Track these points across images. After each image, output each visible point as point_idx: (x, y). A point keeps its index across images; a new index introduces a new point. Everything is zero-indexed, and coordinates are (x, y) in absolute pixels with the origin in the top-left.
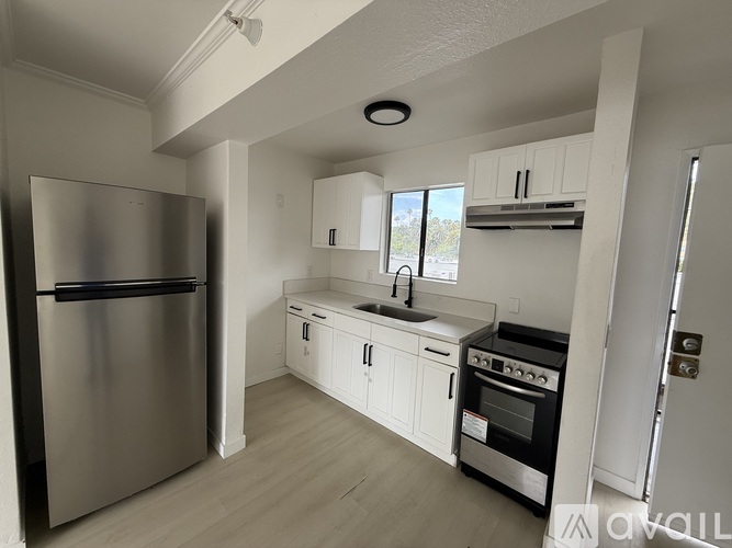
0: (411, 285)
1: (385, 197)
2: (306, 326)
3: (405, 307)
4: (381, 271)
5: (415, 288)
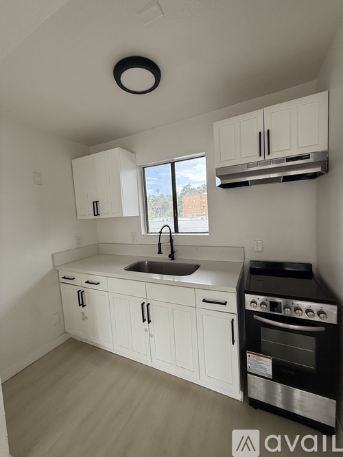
0: (171, 241)
1: (139, 170)
2: (81, 294)
3: (169, 261)
4: (143, 232)
5: (175, 243)
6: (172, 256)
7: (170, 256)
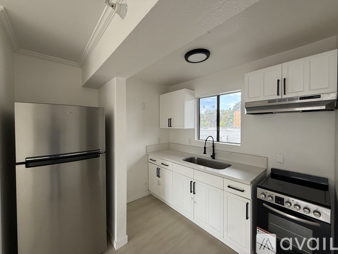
0: (213, 146)
1: (196, 100)
3: (211, 159)
4: (196, 139)
5: (216, 148)
6: (213, 156)
7: (211, 156)
